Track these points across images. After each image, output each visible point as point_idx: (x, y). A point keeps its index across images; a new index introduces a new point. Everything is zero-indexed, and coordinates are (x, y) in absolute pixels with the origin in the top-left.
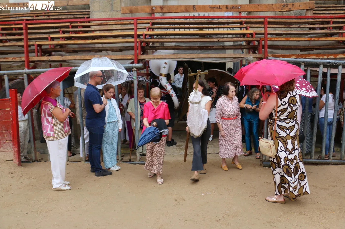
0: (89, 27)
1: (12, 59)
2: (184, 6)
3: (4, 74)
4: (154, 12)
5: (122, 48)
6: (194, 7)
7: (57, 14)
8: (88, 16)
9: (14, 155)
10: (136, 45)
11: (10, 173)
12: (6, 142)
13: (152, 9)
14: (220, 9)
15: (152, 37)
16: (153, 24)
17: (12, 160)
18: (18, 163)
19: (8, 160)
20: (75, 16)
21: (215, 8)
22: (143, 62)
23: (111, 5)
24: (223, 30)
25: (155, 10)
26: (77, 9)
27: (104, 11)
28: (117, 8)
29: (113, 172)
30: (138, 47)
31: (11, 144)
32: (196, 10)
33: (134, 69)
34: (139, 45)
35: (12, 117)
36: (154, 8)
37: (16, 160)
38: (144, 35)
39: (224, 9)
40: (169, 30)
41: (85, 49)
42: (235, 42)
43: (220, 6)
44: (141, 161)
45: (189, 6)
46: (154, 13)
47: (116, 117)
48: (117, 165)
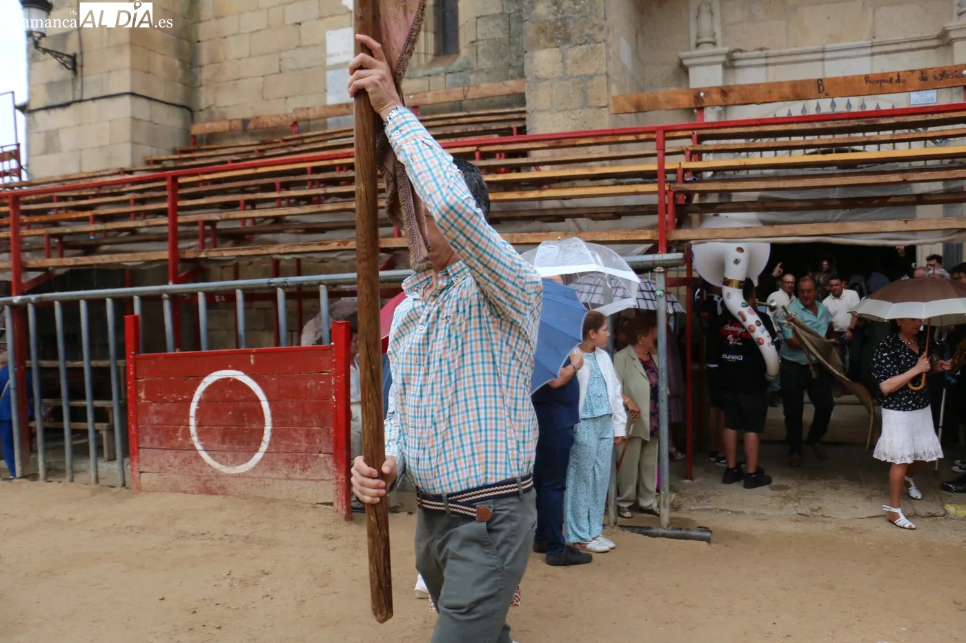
0: (524, 153)
1: (339, 245)
2: (788, 82)
3: (320, 283)
4: (704, 105)
5: (621, 210)
6: (819, 82)
7: (440, 123)
8: (520, 124)
9: (337, 490)
10: (662, 201)
11: (325, 536)
12: (318, 457)
13: (697, 98)
14: (902, 84)
15: (699, 175)
16: (701, 139)
17: (331, 504)
18: (344, 512)
19: (322, 504)
20: (487, 126)
21: (884, 81)
22: (681, 248)
23: (583, 91)
24: (910, 147)
25: (704, 99)
26: (489, 107)
27: (565, 110)
28: (599, 99)
29: (595, 556)
30: (667, 205)
31: (330, 463)
32: (826, 91)
33: (658, 268)
34: (669, 200)
35: (335, 392)
36: (702, 94)
37: (340, 503)
38: (680, 173)
39: (916, 81)
40: (744, 154)
41: (519, 214)
42: (950, 182)
43: (901, 74)
44: (673, 529)
45: (803, 83)
46: (701, 109)
47: (607, 403)
48: (606, 535)
